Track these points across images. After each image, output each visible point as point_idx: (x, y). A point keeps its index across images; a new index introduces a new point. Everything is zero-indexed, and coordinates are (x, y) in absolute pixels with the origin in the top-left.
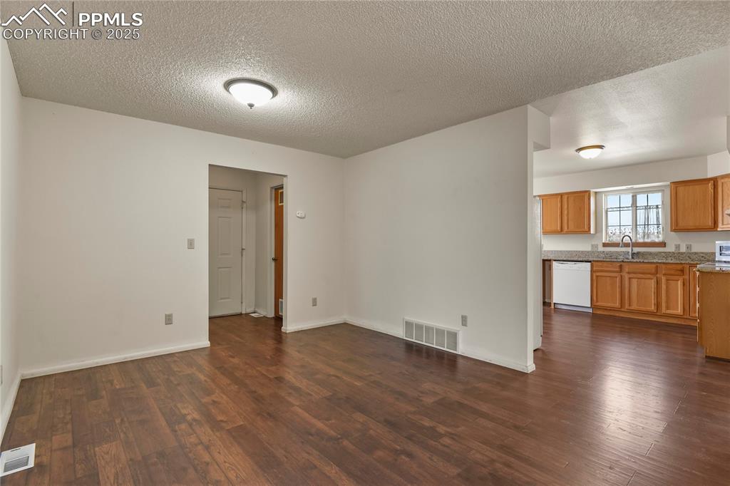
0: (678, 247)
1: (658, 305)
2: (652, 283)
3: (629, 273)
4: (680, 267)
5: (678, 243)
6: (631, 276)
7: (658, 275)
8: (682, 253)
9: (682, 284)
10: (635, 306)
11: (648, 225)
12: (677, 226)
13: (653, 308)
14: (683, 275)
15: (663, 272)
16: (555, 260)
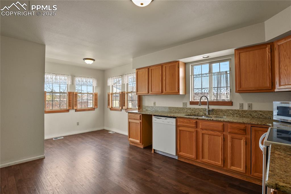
0: (242, 105)
1: (224, 161)
2: (220, 140)
3: (202, 129)
4: (243, 126)
5: (242, 103)
6: (204, 132)
7: (225, 133)
8: (245, 111)
9: (245, 143)
10: (206, 160)
11: (220, 87)
12: (240, 87)
13: (220, 163)
14: (246, 134)
15: (229, 130)
16: (154, 116)
